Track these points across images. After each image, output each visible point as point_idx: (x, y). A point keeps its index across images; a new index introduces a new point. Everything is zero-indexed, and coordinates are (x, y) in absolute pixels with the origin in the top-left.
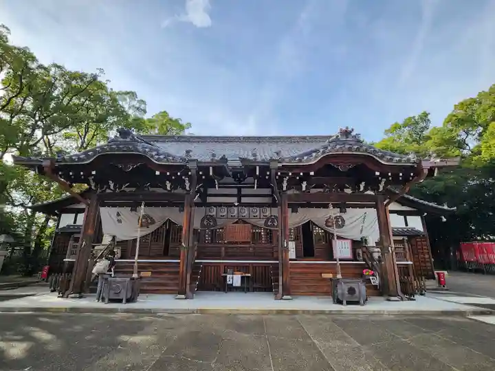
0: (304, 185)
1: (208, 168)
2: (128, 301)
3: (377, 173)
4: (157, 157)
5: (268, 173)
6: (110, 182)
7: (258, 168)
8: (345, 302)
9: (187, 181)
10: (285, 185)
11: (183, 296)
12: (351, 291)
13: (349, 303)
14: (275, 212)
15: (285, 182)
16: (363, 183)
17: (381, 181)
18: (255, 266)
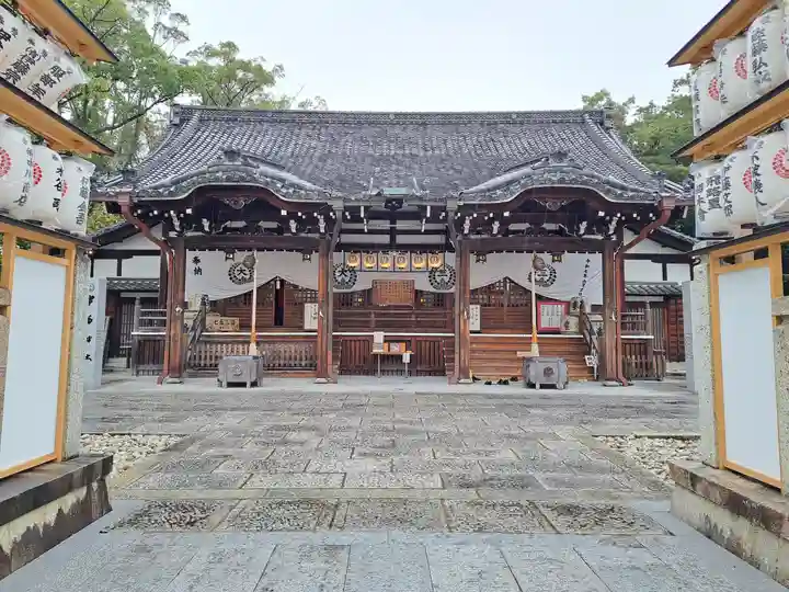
0: (496, 226)
1: (358, 208)
2: (254, 384)
3: (602, 214)
4: (284, 191)
5: (443, 214)
6: (205, 220)
7: (429, 208)
8: (538, 386)
9: (322, 221)
10: (467, 226)
11: (323, 380)
12: (548, 372)
13: (542, 387)
14: (451, 259)
15: (467, 222)
16: (585, 223)
17: (610, 220)
18: (419, 341)
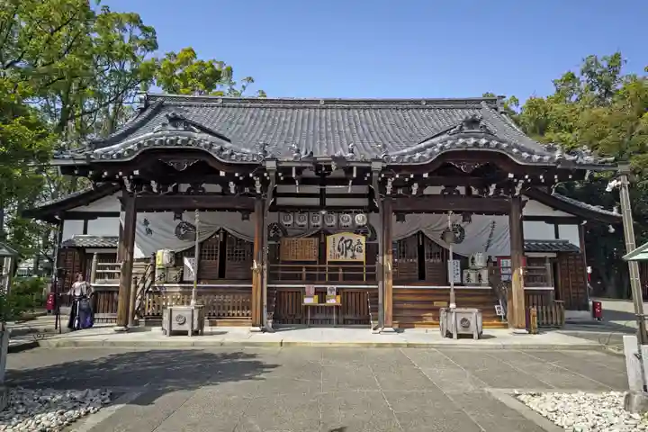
0: (415, 187)
1: (290, 169)
3: (511, 176)
5: (368, 175)
6: (153, 182)
7: (355, 169)
8: (455, 336)
9: (258, 183)
10: (389, 188)
11: (259, 329)
12: (464, 322)
15: (390, 184)
16: (494, 186)
17: (517, 183)
